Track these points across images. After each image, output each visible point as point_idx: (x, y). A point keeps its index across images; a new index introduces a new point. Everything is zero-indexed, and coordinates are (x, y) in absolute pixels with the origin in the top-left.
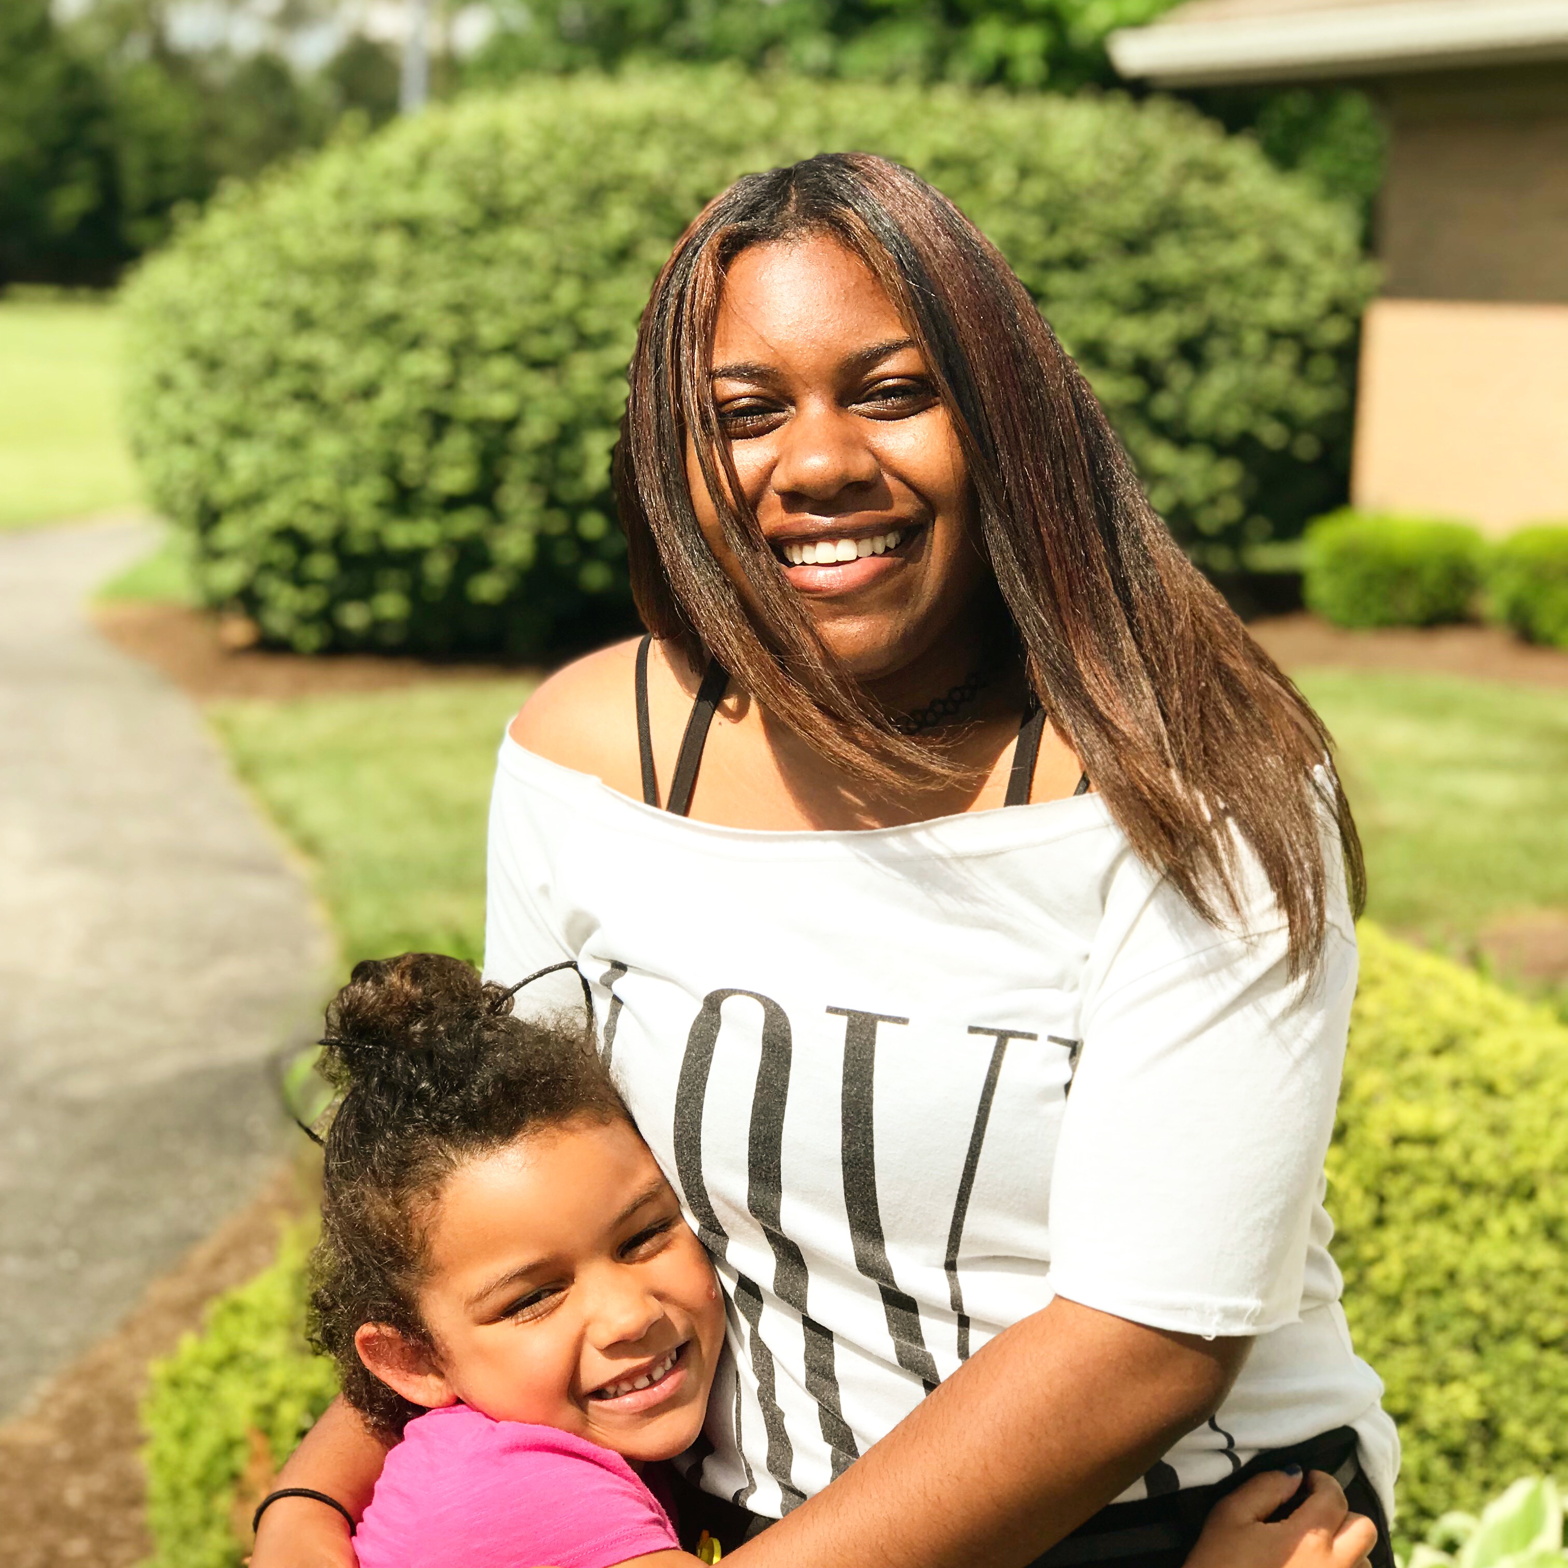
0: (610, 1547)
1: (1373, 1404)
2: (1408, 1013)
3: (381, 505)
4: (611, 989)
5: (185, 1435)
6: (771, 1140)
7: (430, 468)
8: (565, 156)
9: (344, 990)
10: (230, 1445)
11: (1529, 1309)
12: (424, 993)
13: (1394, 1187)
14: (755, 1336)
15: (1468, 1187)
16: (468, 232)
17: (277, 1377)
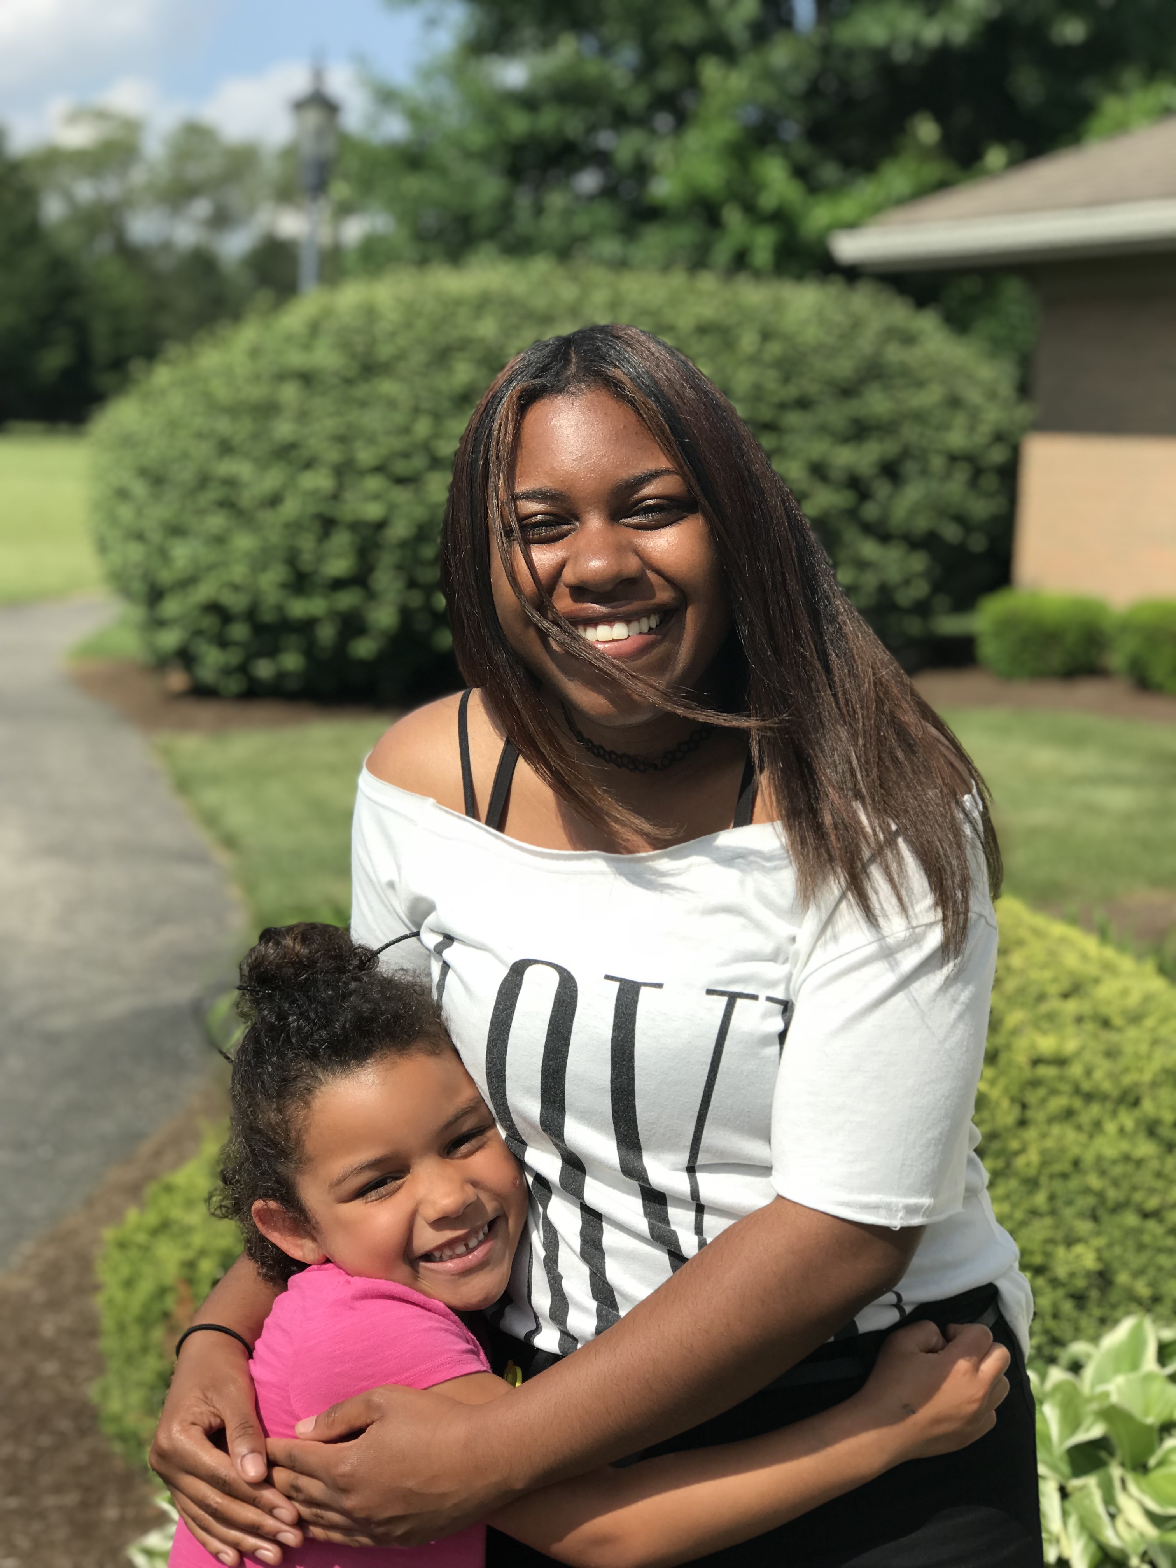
0: (436, 1370)
1: (1011, 1266)
2: (1044, 966)
3: (284, 586)
4: (441, 956)
5: (129, 1284)
6: (557, 1072)
7: (320, 559)
8: (421, 325)
9: (253, 950)
10: (162, 1291)
11: (1134, 1188)
12: (310, 952)
13: (1032, 1097)
14: (545, 1217)
15: (1089, 1097)
16: (349, 382)
17: (198, 1240)
